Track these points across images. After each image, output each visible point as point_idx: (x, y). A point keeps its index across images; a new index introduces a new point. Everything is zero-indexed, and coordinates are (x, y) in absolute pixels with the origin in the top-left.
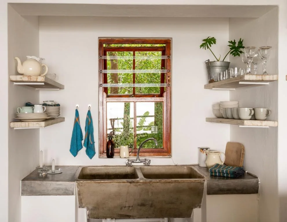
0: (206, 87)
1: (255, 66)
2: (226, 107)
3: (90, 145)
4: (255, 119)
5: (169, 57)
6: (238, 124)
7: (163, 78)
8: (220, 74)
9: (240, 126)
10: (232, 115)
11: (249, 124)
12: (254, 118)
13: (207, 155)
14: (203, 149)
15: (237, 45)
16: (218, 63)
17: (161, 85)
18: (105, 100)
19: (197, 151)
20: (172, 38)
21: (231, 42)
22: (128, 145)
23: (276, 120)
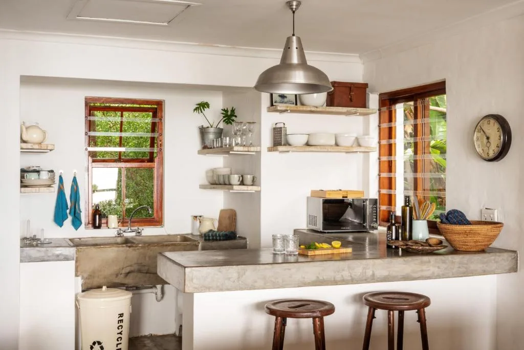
0: (199, 153)
1: (244, 137)
2: (219, 173)
3: (76, 215)
4: (244, 185)
5: (161, 119)
6: (229, 189)
7: (153, 142)
8: (213, 141)
9: (231, 191)
10: (224, 181)
11: (237, 188)
12: (242, 183)
13: (200, 222)
14: (196, 217)
15: (229, 113)
16: (212, 130)
17: (150, 150)
18: (90, 165)
19: (190, 219)
20: (164, 101)
21: (224, 110)
22: (117, 214)
23: (259, 185)
